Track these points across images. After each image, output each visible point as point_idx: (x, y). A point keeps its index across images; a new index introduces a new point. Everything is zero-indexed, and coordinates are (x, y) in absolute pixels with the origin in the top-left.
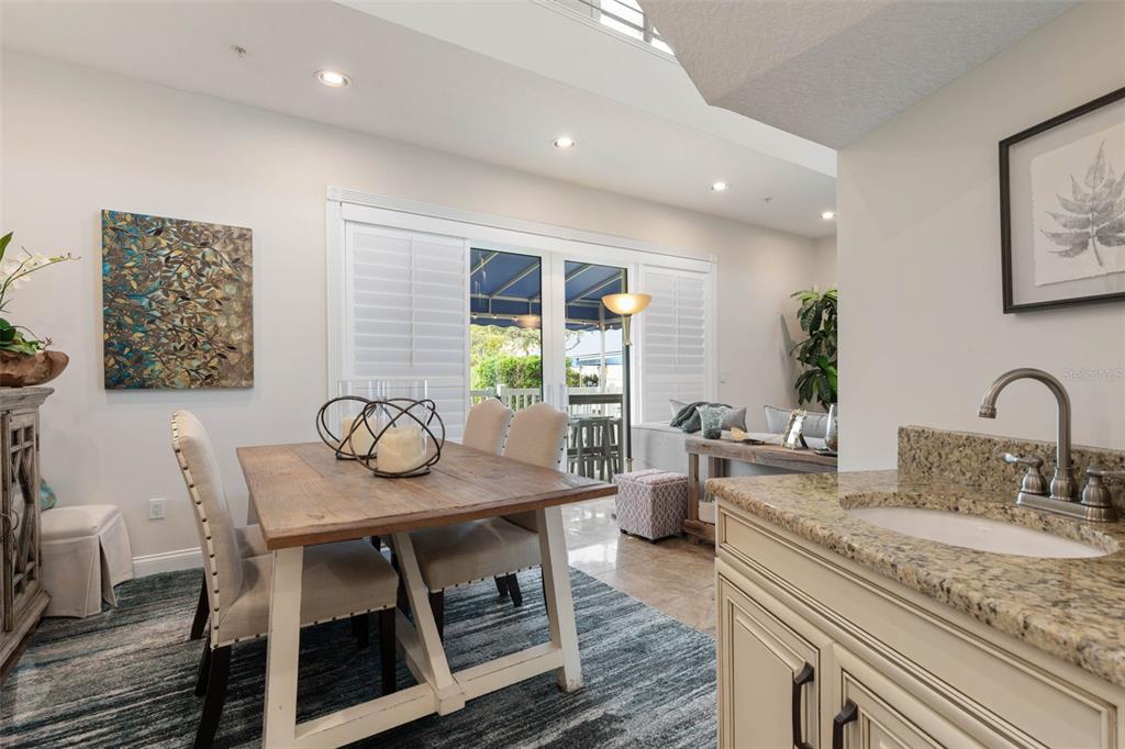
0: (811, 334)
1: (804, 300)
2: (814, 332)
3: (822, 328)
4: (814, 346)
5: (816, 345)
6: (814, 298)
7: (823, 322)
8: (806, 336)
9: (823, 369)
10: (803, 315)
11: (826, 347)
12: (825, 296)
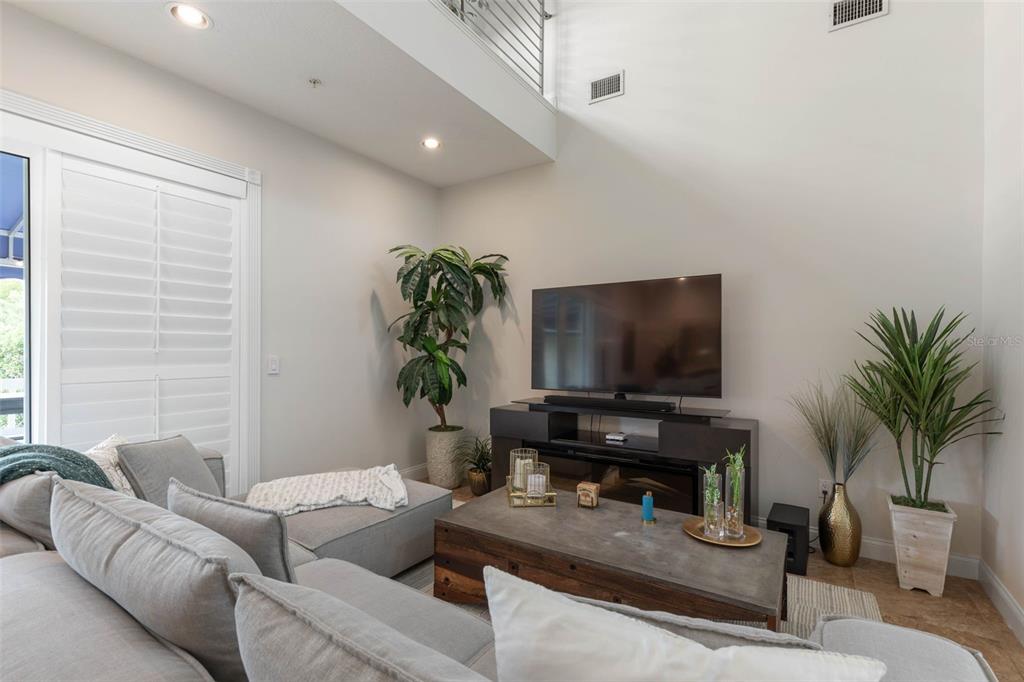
0: (416, 306)
1: (407, 258)
2: (419, 303)
3: (429, 298)
4: (420, 322)
5: (423, 321)
6: (419, 257)
7: (430, 291)
8: (408, 307)
9: (430, 354)
10: (405, 277)
11: (434, 324)
12: (433, 255)
